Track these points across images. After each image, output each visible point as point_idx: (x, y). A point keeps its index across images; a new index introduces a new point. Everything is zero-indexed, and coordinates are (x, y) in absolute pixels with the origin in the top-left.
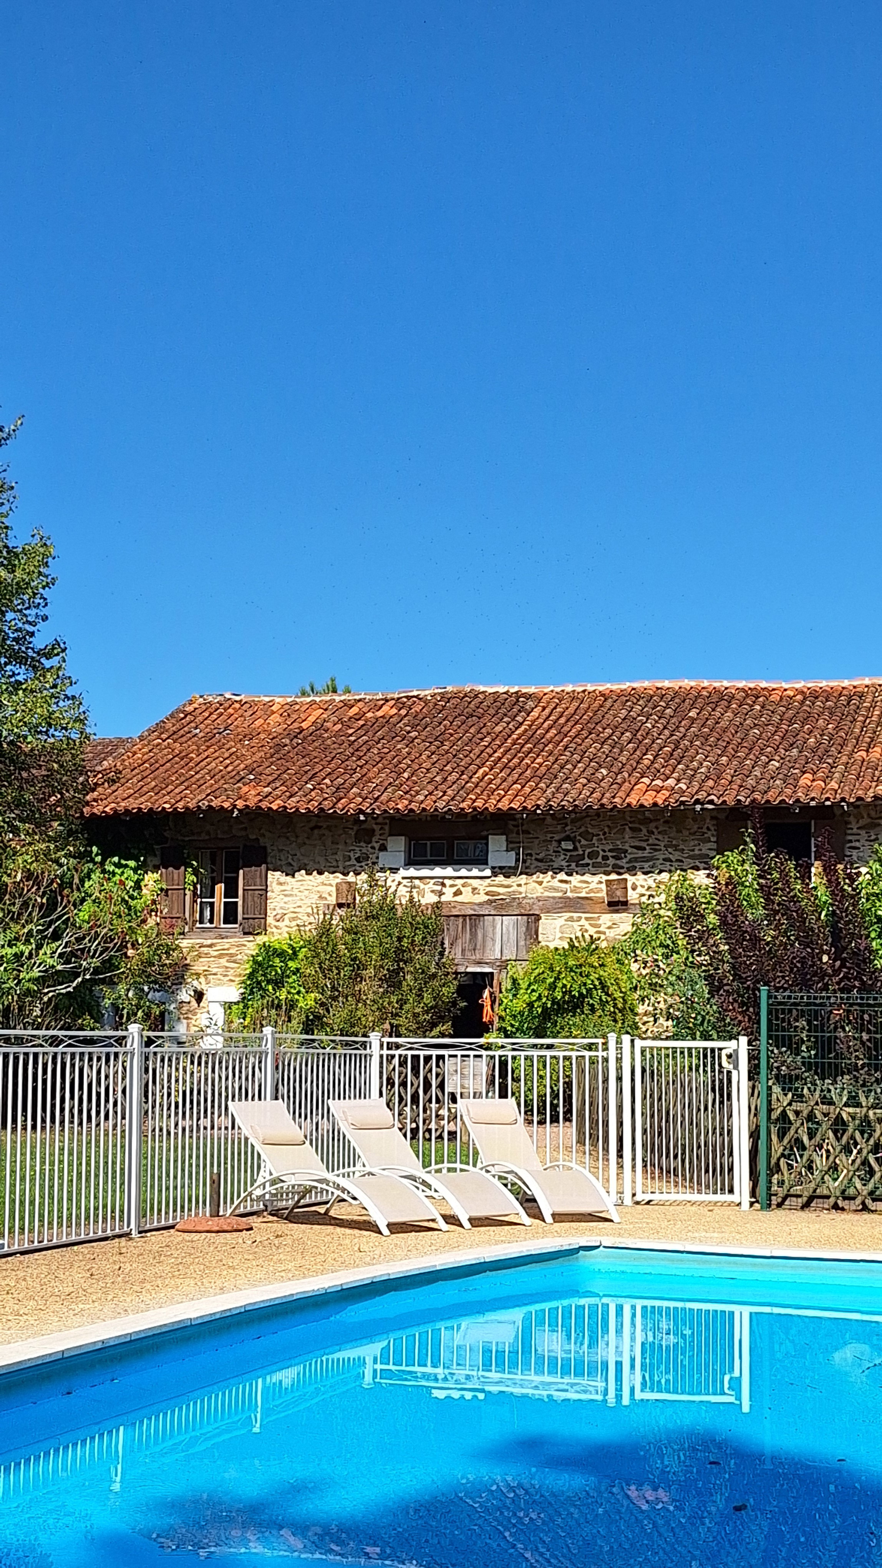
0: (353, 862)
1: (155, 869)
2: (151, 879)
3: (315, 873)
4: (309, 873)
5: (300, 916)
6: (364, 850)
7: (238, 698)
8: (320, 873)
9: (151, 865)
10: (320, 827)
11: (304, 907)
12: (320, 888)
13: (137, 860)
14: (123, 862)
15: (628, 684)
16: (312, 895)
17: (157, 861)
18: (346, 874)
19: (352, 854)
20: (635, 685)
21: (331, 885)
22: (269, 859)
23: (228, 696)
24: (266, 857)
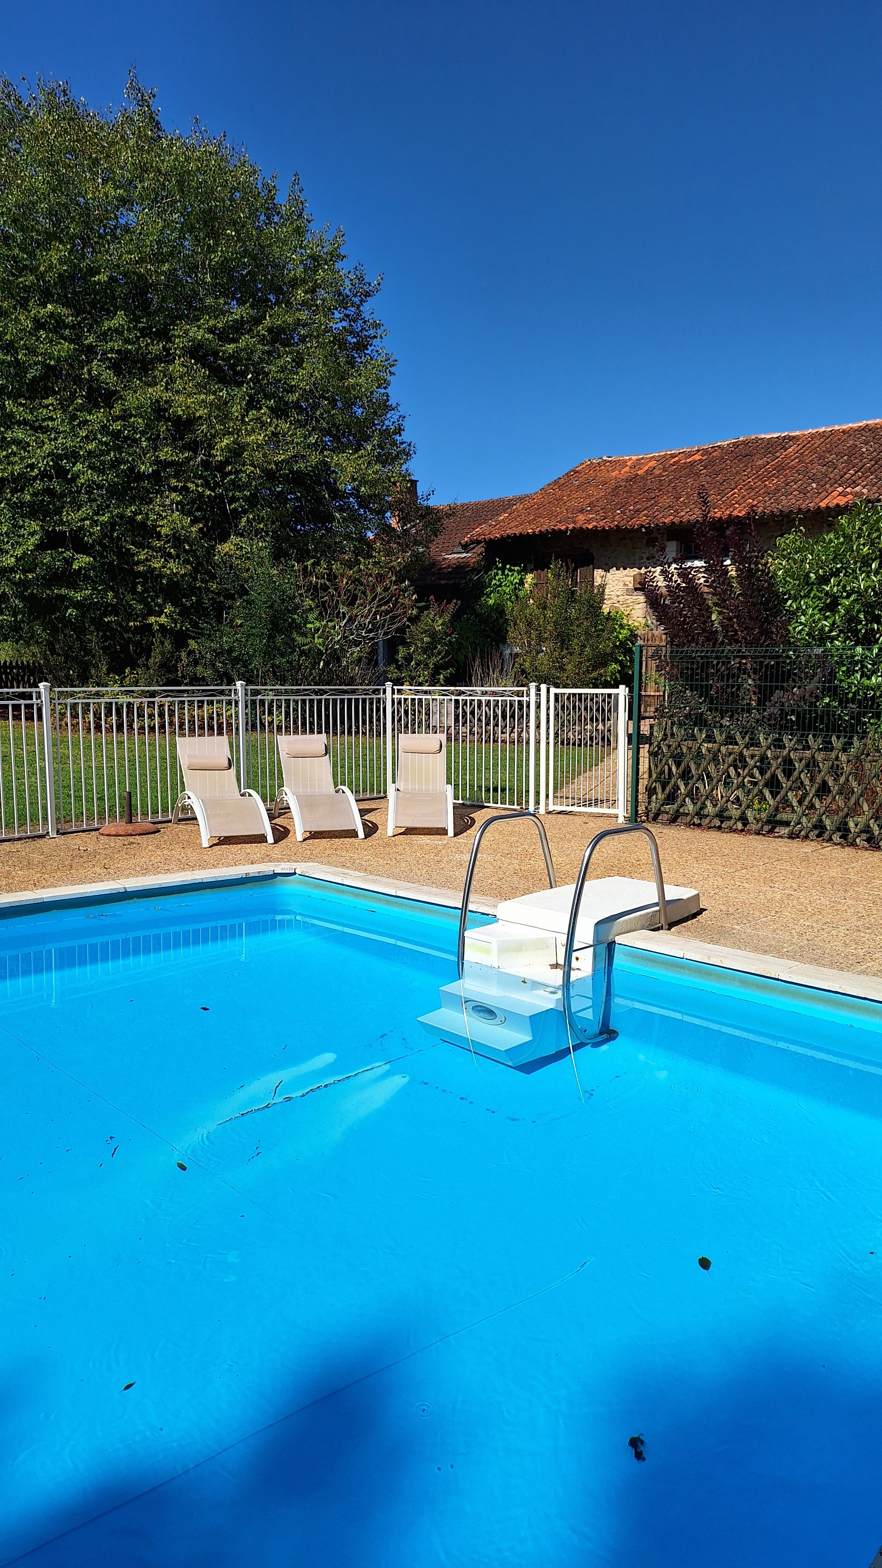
0: (645, 560)
1: (531, 572)
2: (529, 578)
3: (621, 569)
4: (618, 569)
5: (612, 597)
6: (651, 552)
7: (610, 459)
8: (625, 569)
9: (529, 569)
10: (625, 539)
11: (615, 591)
12: (625, 579)
13: (520, 567)
14: (513, 568)
15: (864, 422)
16: (620, 583)
17: (532, 566)
18: (640, 569)
19: (644, 555)
20: (869, 422)
21: (630, 576)
22: (595, 562)
23: (604, 458)
24: (593, 559)
